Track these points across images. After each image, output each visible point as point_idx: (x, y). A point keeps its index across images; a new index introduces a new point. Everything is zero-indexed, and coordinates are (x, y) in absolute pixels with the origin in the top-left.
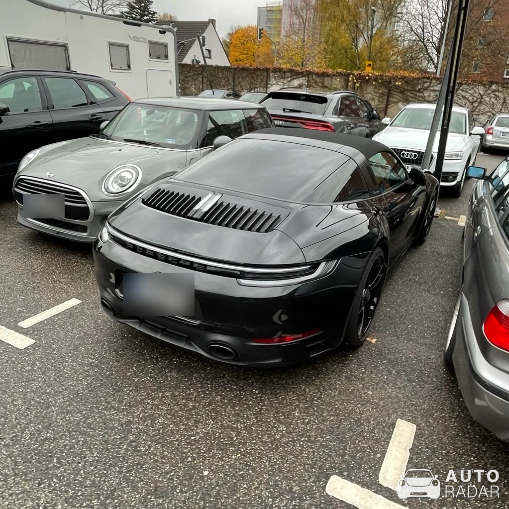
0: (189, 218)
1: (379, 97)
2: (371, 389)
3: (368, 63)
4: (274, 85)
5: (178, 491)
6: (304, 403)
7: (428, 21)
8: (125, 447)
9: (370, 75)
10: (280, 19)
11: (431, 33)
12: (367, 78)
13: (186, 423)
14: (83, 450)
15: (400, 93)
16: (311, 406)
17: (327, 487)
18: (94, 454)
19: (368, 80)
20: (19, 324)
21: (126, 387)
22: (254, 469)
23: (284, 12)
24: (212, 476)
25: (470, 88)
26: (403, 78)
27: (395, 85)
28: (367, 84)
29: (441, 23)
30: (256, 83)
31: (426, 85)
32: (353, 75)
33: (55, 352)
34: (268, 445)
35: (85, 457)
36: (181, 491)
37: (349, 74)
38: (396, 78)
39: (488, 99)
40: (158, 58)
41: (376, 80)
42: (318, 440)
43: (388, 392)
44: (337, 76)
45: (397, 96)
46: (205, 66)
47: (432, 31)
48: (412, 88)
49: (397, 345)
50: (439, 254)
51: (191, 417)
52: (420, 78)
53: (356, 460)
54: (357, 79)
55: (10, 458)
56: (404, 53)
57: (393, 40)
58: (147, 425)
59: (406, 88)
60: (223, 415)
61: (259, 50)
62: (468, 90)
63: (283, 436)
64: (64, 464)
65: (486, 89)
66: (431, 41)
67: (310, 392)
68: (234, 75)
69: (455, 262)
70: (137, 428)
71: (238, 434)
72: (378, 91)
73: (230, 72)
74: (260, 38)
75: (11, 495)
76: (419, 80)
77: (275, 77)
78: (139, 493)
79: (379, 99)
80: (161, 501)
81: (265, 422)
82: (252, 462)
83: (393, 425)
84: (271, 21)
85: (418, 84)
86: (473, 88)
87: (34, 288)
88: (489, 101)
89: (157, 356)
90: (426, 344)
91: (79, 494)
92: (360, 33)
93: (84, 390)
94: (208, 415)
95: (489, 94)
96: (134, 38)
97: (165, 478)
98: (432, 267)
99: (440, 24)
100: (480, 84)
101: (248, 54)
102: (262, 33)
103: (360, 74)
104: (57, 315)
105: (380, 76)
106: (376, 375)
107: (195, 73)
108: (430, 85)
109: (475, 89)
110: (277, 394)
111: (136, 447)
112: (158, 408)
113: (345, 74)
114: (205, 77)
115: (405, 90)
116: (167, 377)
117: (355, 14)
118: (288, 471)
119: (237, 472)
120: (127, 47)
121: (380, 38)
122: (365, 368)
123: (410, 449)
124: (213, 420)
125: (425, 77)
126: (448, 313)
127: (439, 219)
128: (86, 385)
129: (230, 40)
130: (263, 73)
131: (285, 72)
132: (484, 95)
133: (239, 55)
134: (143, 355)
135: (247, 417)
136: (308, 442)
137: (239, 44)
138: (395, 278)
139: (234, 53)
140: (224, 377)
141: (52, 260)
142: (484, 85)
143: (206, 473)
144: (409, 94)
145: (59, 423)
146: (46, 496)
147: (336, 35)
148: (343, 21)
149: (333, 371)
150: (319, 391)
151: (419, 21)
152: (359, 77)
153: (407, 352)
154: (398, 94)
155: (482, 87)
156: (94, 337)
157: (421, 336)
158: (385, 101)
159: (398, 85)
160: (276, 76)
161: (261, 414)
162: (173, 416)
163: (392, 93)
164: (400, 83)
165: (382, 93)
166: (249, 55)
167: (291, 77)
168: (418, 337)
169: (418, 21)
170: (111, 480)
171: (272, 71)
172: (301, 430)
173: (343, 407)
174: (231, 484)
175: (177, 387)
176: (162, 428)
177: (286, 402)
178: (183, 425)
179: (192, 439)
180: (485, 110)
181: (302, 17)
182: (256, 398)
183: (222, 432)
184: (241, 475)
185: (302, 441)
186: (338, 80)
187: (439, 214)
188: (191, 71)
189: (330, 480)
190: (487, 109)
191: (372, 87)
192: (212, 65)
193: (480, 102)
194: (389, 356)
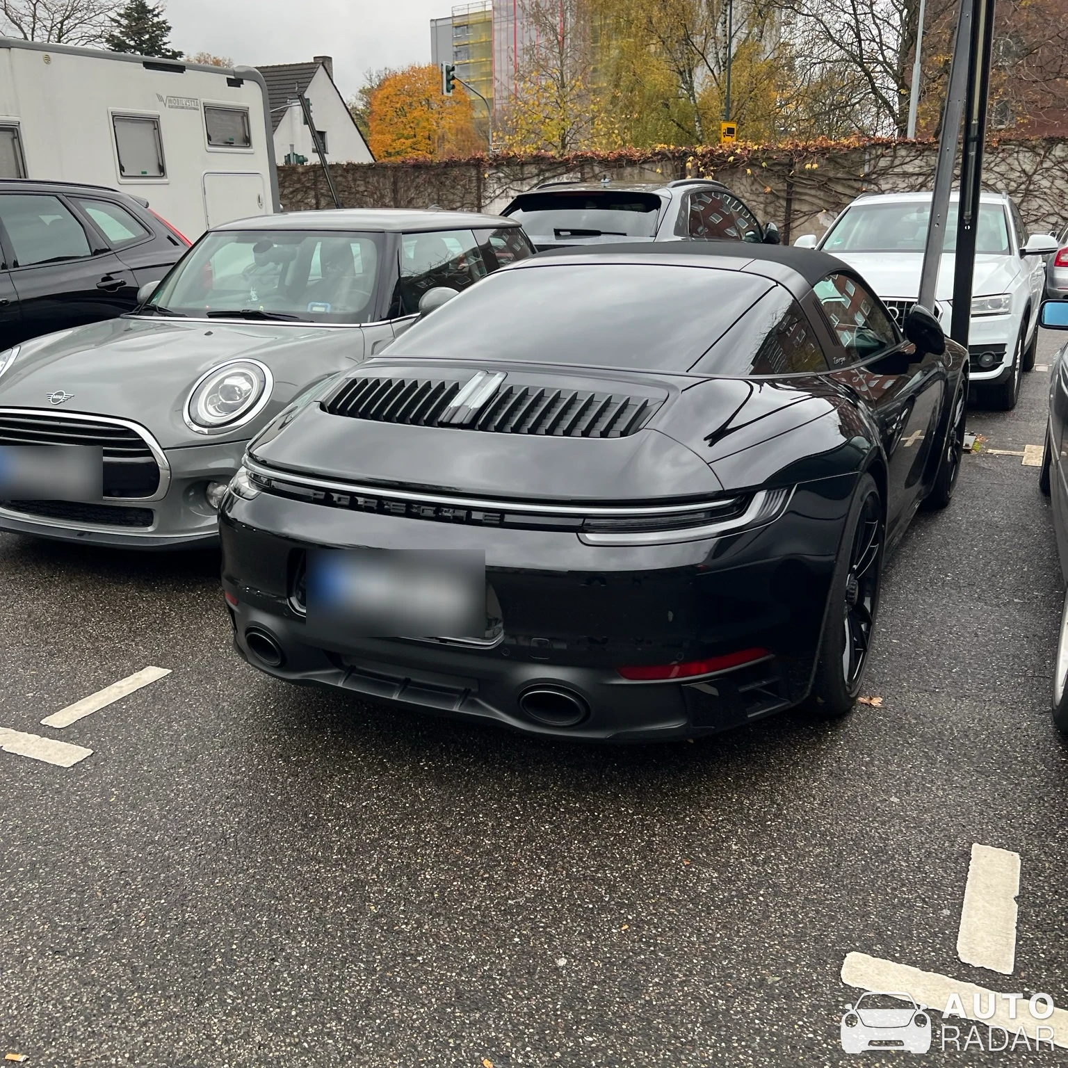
0: (442, 425)
1: (766, 204)
2: (895, 794)
3: (725, 126)
4: (497, 200)
5: (510, 997)
6: (746, 827)
7: (867, 10)
8: (365, 926)
9: (738, 151)
10: (490, 44)
11: (878, 40)
12: (732, 158)
13: (487, 875)
14: (274, 937)
15: (819, 188)
16: (764, 831)
17: (842, 972)
18: (300, 942)
19: (734, 166)
20: (43, 722)
21: (329, 821)
22: (667, 951)
23: (496, 27)
24: (576, 966)
25: (998, 159)
26: (823, 151)
27: (803, 172)
28: (733, 174)
29: (901, 12)
30: (451, 197)
31: (883, 163)
32: (695, 155)
33: (145, 768)
34: (686, 905)
35: (282, 950)
36: (516, 996)
37: (685, 154)
38: (805, 154)
39: (1045, 183)
40: (229, 144)
41: (753, 162)
42: (798, 893)
43: (936, 796)
44: (654, 162)
45: (810, 197)
46: (322, 168)
47: (880, 35)
48: (848, 173)
49: (935, 708)
50: (990, 525)
51: (495, 866)
52: (865, 148)
53: (895, 922)
54: (705, 165)
55: (118, 960)
56: (813, 94)
57: (783, 64)
58: (400, 885)
59: (831, 174)
60: (565, 857)
61: (442, 123)
62: (992, 165)
63: (714, 888)
64: (240, 964)
65: (1038, 159)
66: (880, 58)
67: (752, 804)
68: (395, 183)
69: (1035, 539)
70: (380, 892)
71: (612, 889)
72: (760, 190)
73: (384, 176)
74: (448, 91)
75: (145, 1024)
76: (864, 152)
77: (499, 179)
78: (423, 1005)
79: (765, 207)
80: (477, 1015)
81: (667, 865)
82: (659, 938)
83: (967, 856)
84: (467, 51)
85: (863, 163)
86: (1003, 160)
87: (51, 654)
88: (1050, 188)
89: (382, 759)
90: (1002, 702)
91: (294, 1013)
92: (699, 57)
93: (236, 832)
94: (532, 858)
95: (1048, 170)
96: (170, 101)
97: (473, 975)
98: (979, 552)
99: (897, 15)
100: (1021, 148)
101: (415, 136)
102: (453, 78)
103: (711, 152)
104: (124, 700)
105: (764, 151)
106: (899, 765)
107: (298, 186)
108: (892, 162)
109: (1010, 160)
110: (677, 813)
111: (391, 925)
112: (416, 854)
113: (674, 156)
114: (322, 194)
115: (830, 179)
116: (417, 795)
117: (680, 11)
118: (746, 950)
119: (629, 957)
120: (154, 122)
121: (748, 64)
122: (869, 755)
123: (1018, 897)
124: (547, 868)
125: (879, 144)
126: (1041, 638)
127: (974, 457)
128: (238, 823)
129: (368, 104)
130: (468, 170)
131: (523, 165)
132: (1034, 173)
133: (394, 141)
134: (347, 759)
135: (623, 858)
136: (776, 895)
137: (391, 114)
138: (895, 579)
139: (379, 137)
140: (545, 787)
141: (73, 597)
142: (1033, 149)
143: (562, 962)
144: (840, 189)
145: (203, 893)
146: (221, 1021)
147: (637, 66)
148: (650, 29)
149: (796, 764)
150: (773, 802)
151: (845, 12)
152: (712, 160)
153: (960, 720)
154: (813, 192)
155: (1027, 155)
156: (222, 733)
157: (988, 688)
158: (781, 214)
159: (811, 172)
160: (501, 175)
161: (651, 850)
162: (455, 864)
163: (798, 190)
164: (815, 166)
165: (771, 193)
166: (419, 138)
167: (538, 175)
168: (981, 689)
169: (841, 14)
170: (354, 985)
171: (491, 164)
172: (753, 875)
173: (839, 828)
174: (623, 979)
175: (444, 813)
176: (435, 889)
177: (703, 826)
178: (483, 881)
179: (511, 905)
180: (1042, 211)
181: (553, 29)
182: (633, 822)
183: (574, 889)
184: (642, 962)
185: (762, 895)
186: (659, 170)
187: (971, 445)
188: (287, 184)
189: (845, 961)
190: (1047, 208)
191: (745, 183)
192: (337, 165)
193: (1028, 193)
194: (919, 729)
